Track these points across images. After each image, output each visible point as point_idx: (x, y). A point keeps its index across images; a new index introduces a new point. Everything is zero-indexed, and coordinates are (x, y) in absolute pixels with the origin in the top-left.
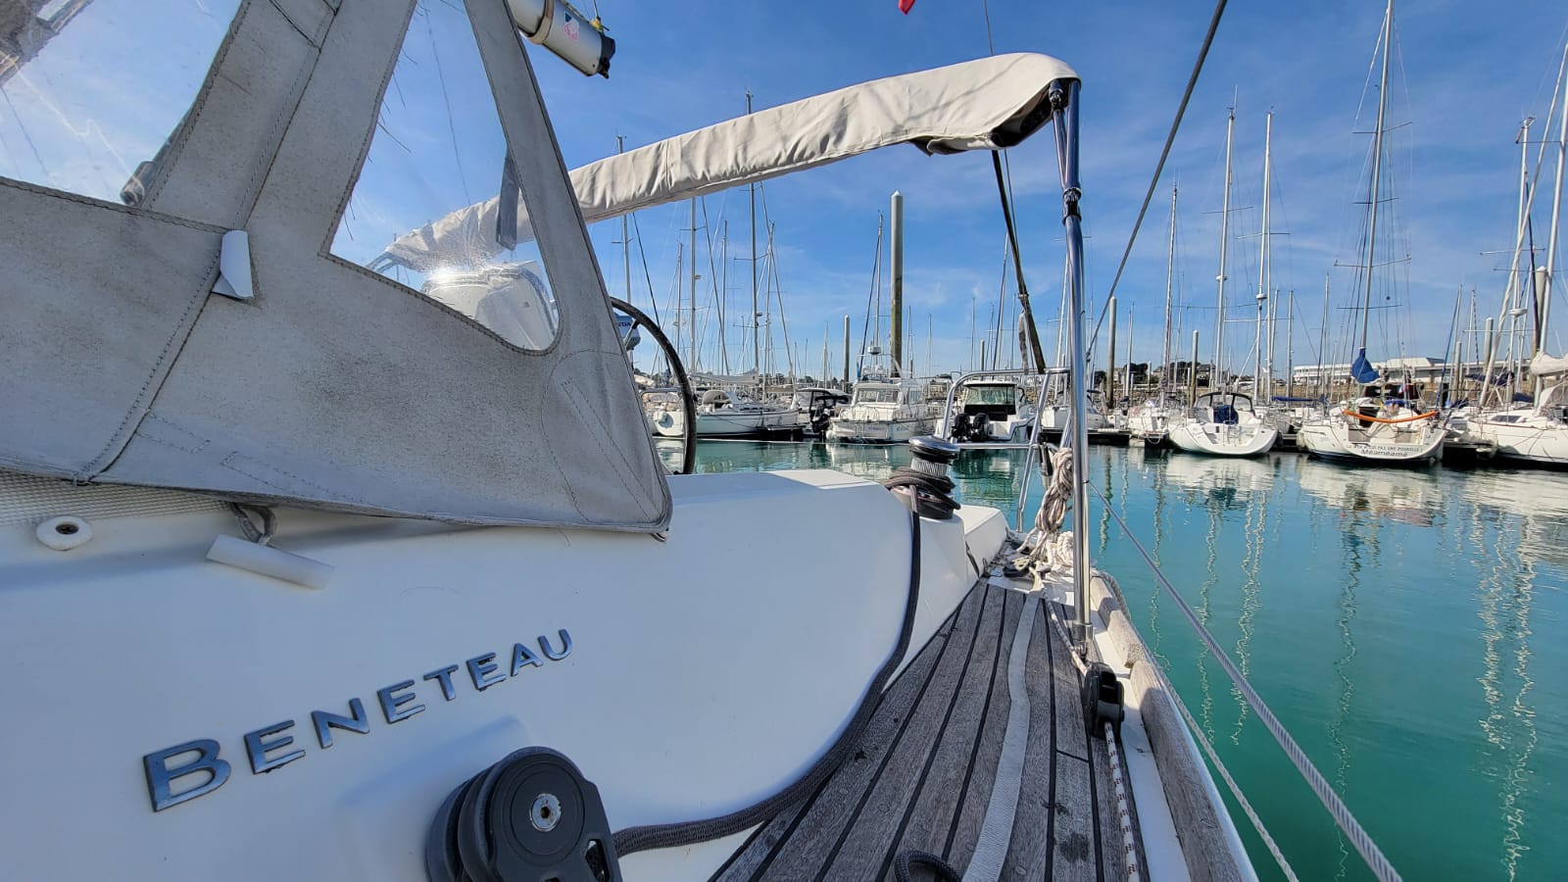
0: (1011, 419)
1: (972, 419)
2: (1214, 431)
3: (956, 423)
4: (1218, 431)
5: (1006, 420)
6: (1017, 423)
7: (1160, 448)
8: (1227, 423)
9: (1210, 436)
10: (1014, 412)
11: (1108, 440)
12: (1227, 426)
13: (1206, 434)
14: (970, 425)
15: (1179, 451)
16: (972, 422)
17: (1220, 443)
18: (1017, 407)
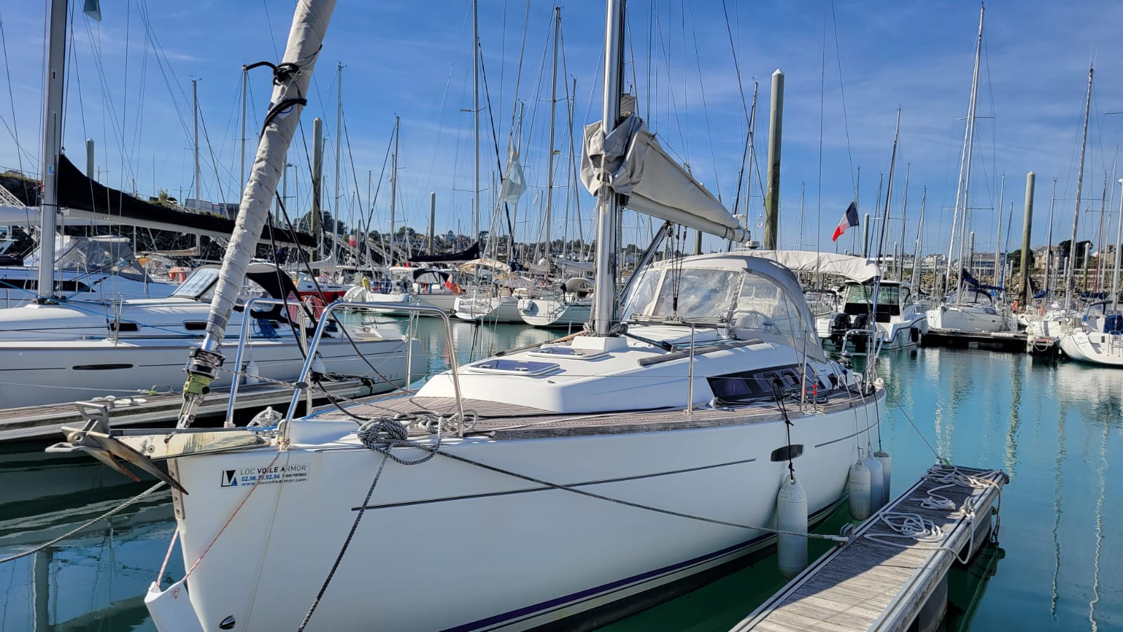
0: (895, 320)
1: (853, 318)
2: (1099, 341)
3: (836, 323)
4: (1103, 341)
5: (888, 321)
6: (900, 325)
7: (1050, 356)
8: (1112, 333)
9: (1095, 346)
10: (897, 313)
11: (1001, 345)
12: (1111, 336)
13: (1091, 343)
14: (850, 324)
15: (1066, 359)
16: (852, 322)
17: (1105, 353)
18: (901, 308)
